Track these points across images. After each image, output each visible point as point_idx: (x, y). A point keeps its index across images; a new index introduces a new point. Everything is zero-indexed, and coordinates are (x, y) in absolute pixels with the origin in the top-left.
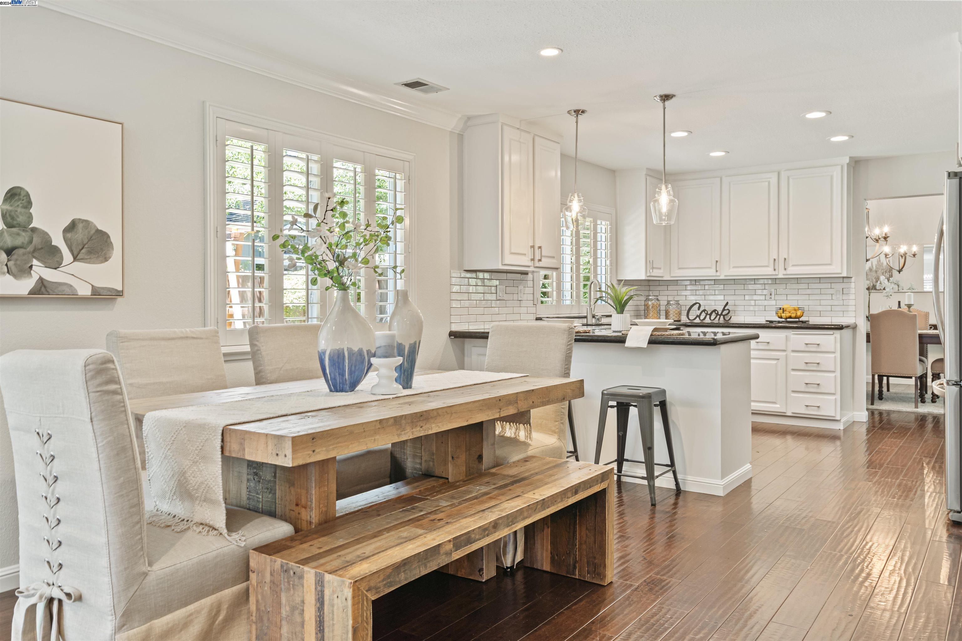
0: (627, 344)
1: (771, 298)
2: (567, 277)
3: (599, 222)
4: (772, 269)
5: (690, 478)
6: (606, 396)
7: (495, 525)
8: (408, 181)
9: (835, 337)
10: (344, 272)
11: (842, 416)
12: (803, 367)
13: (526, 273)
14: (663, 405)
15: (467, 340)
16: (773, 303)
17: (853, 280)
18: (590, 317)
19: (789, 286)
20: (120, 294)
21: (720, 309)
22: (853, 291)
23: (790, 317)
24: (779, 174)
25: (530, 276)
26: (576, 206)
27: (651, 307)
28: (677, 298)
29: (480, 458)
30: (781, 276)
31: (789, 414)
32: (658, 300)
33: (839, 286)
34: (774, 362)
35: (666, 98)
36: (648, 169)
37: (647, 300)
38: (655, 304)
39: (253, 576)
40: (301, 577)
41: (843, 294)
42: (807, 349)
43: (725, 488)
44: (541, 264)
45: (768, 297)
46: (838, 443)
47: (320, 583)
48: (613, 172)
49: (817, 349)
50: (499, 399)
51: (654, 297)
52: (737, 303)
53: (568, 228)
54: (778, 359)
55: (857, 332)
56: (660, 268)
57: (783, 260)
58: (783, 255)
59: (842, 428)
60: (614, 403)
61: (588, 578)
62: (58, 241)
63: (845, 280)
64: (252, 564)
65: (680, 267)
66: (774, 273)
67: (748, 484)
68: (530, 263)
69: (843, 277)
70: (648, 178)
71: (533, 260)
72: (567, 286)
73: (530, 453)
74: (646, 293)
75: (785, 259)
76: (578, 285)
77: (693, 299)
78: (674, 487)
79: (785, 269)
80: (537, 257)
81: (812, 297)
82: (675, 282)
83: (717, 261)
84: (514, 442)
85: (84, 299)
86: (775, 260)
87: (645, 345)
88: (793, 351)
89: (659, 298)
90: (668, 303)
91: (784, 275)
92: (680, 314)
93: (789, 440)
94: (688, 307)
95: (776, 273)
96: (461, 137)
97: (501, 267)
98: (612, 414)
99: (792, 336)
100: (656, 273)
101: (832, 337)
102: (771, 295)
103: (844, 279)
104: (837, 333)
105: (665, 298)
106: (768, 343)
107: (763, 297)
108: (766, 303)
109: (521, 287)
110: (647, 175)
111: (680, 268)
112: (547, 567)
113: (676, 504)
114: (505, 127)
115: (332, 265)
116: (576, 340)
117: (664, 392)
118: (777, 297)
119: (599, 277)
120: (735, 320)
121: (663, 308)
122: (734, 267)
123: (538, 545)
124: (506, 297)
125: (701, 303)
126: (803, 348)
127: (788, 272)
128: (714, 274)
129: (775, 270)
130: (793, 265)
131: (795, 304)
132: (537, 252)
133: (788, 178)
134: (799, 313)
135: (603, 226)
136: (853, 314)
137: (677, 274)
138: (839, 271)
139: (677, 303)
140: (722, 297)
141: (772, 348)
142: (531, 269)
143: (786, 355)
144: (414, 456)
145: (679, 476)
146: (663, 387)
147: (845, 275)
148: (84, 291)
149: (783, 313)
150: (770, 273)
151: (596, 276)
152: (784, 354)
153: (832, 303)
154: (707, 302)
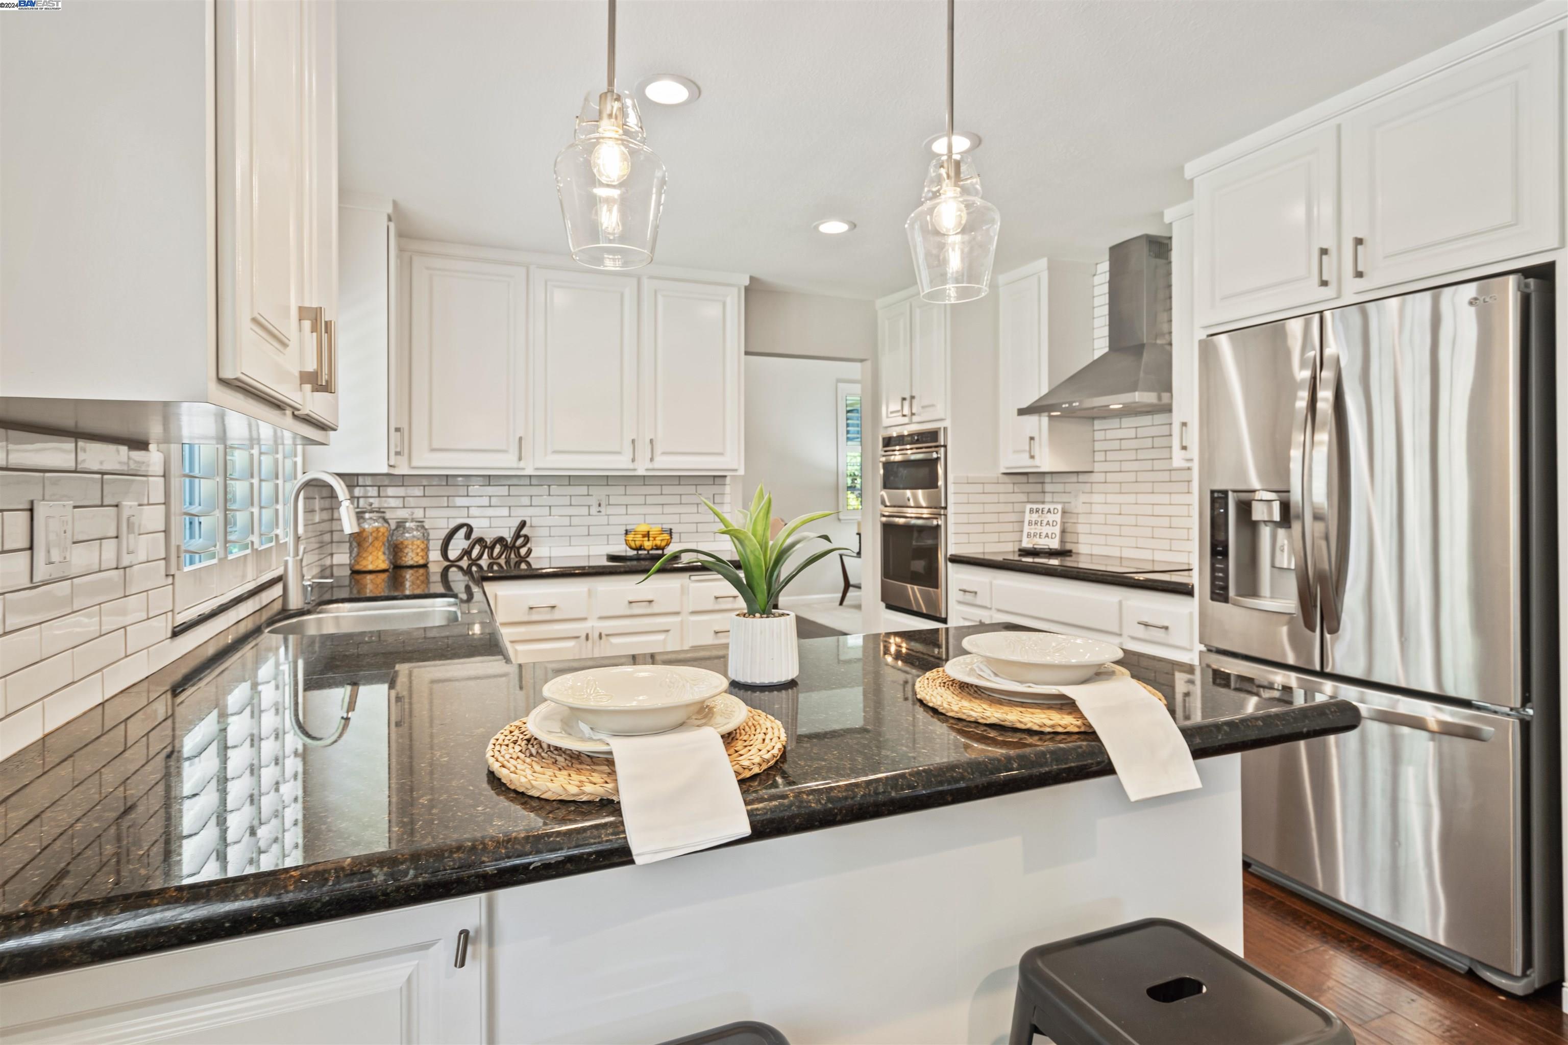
1: (600, 512)
4: (628, 458)
19: (630, 490)
21: (508, 535)
22: (727, 499)
23: (656, 548)
32: (385, 520)
33: (708, 492)
34: (661, 637)
41: (714, 503)
42: (717, 607)
45: (594, 510)
51: (376, 512)
52: (541, 522)
54: (668, 631)
57: (648, 441)
58: (649, 433)
63: (717, 481)
65: (434, 446)
66: (631, 466)
75: (651, 441)
77: (460, 515)
79: (652, 460)
81: (667, 509)
83: (521, 439)
86: (634, 441)
88: (691, 613)
91: (647, 470)
92: (427, 550)
94: (443, 534)
95: (637, 466)
99: (692, 585)
102: (600, 505)
103: (716, 479)
106: (650, 602)
107: (585, 511)
111: (433, 450)
118: (610, 510)
122: (555, 452)
125: (471, 523)
127: (657, 464)
128: (515, 465)
129: (633, 460)
131: (661, 523)
134: (666, 540)
138: (736, 466)
139: (421, 525)
143: (682, 621)
147: (741, 472)
149: (644, 540)
150: (625, 466)
152: (676, 619)
153: (698, 518)
154: (485, 523)
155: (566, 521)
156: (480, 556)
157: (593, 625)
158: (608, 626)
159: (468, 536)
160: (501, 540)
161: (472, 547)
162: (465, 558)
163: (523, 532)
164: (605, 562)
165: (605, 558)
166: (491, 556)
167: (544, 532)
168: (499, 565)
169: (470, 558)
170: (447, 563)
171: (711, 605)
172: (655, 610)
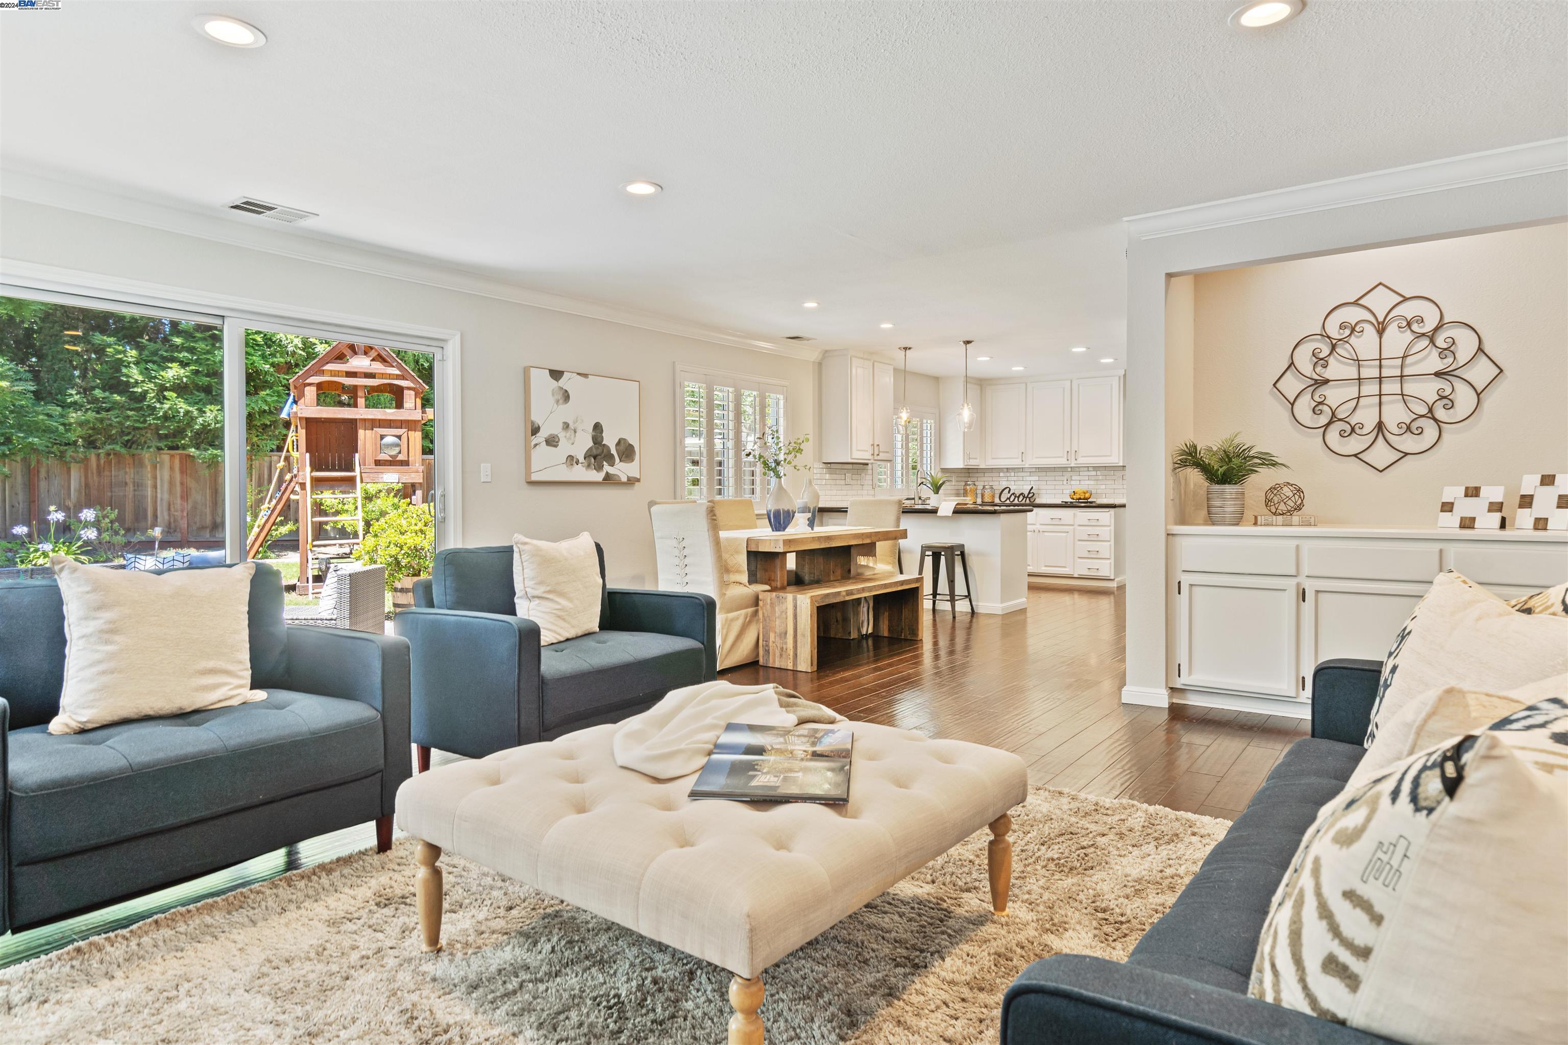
0: (939, 514)
2: (899, 467)
3: (925, 421)
4: (1066, 460)
5: (980, 604)
6: (924, 549)
7: (863, 590)
8: (786, 399)
9: (1111, 514)
10: (780, 468)
11: (1116, 575)
12: (1086, 538)
13: (867, 464)
14: (963, 554)
15: (825, 514)
16: (1069, 487)
18: (917, 499)
19: (1080, 473)
20: (638, 480)
21: (1025, 491)
23: (1081, 499)
24: (1071, 381)
25: (870, 466)
26: (904, 415)
27: (969, 491)
28: (990, 483)
29: (849, 571)
30: (1072, 465)
31: (1076, 576)
32: (975, 485)
33: (1120, 474)
34: (1065, 534)
35: (968, 342)
37: (966, 485)
38: (973, 488)
39: (761, 603)
40: (786, 598)
41: (1118, 479)
42: (1090, 524)
43: (1003, 609)
44: (879, 458)
45: (1065, 482)
46: (1112, 597)
47: (795, 599)
48: (936, 379)
49: (1097, 524)
50: (863, 534)
51: (971, 483)
52: (1041, 487)
53: (899, 432)
54: (1068, 532)
56: (976, 459)
57: (1074, 452)
58: (1075, 448)
59: (1115, 586)
60: (930, 553)
61: (909, 637)
62: (614, 451)
63: (1121, 469)
64: (760, 597)
65: (993, 457)
66: (1067, 463)
67: (1023, 611)
68: (871, 457)
69: (1120, 467)
71: (873, 455)
72: (899, 474)
73: (876, 572)
74: (966, 479)
75: (1076, 451)
76: (907, 473)
77: (1004, 484)
78: (970, 611)
79: (1076, 460)
80: (876, 453)
81: (1099, 482)
82: (991, 470)
83: (1023, 453)
84: (867, 567)
85: (624, 484)
86: (1068, 452)
87: (950, 514)
88: (1080, 525)
89: (976, 483)
90: (984, 487)
91: (1075, 464)
92: (993, 496)
93: (1076, 596)
94: (1000, 491)
95: (1069, 462)
96: (820, 364)
97: (850, 461)
98: (929, 561)
99: (1080, 514)
100: (973, 463)
101: (1109, 514)
102: (1068, 480)
104: (1112, 511)
105: (982, 484)
106: (1060, 519)
107: (1061, 482)
108: (1063, 487)
109: (863, 475)
111: (993, 459)
112: (886, 634)
113: (971, 622)
114: (853, 359)
115: (773, 465)
116: (903, 512)
117: (963, 546)
118: (1070, 483)
119: (925, 466)
120: (1038, 501)
121: (979, 492)
122: (1036, 458)
123: (881, 623)
124: (852, 482)
125: (1011, 488)
126: (1087, 523)
127: (1078, 462)
128: (1021, 464)
129: (1068, 460)
130: (1082, 457)
131: (1085, 488)
132: (876, 448)
133: (1078, 385)
134: (1087, 495)
135: (929, 424)
137: (990, 463)
138: (1117, 462)
139: (991, 488)
140: (1028, 483)
142: (872, 461)
143: (1074, 528)
144: (810, 573)
145: (974, 603)
146: (961, 543)
147: (1121, 464)
148: (624, 479)
149: (1075, 495)
150: (1064, 463)
151: (922, 466)
152: (1072, 527)
153: (1114, 485)
154: (1017, 487)
155: (1053, 486)
156: (1014, 500)
159: (1009, 492)
160: (1021, 493)
161: (1011, 496)
163: (1032, 491)
164: (1060, 503)
166: (1018, 500)
167: (1045, 490)
169: (1010, 501)
172: (1062, 523)
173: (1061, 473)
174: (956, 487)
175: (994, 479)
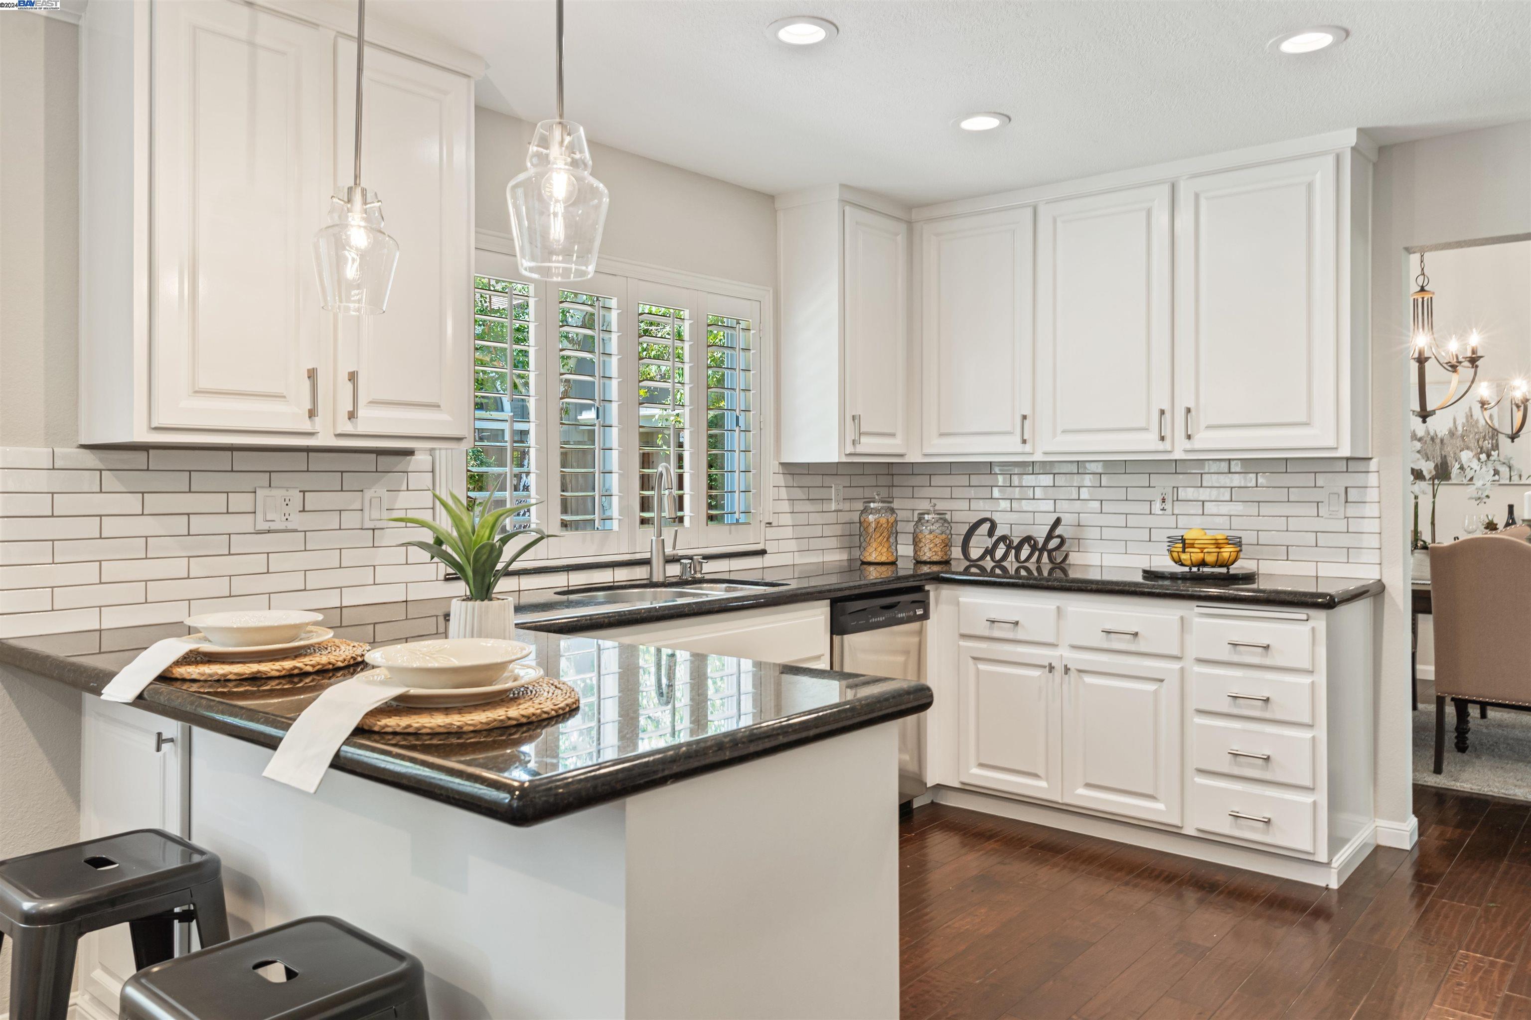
1: (1163, 510)
4: (1156, 436)
9: (1313, 629)
12: (1225, 706)
16: (1171, 521)
17: (1373, 465)
18: (657, 562)
19: (1208, 480)
21: (1040, 534)
22: (1372, 495)
23: (1203, 563)
24: (1173, 188)
27: (871, 530)
28: (941, 506)
30: (1178, 455)
31: (1189, 831)
32: (892, 511)
33: (1336, 482)
34: (1151, 687)
36: (844, 186)
38: (883, 521)
41: (1346, 502)
42: (1236, 658)
45: (1156, 507)
49: (1262, 658)
51: (881, 505)
52: (1085, 522)
54: (1162, 681)
55: (1386, 606)
56: (893, 435)
57: (1183, 412)
58: (1185, 400)
59: (1334, 885)
63: (1353, 466)
65: (942, 431)
66: (1161, 446)
68: (310, 425)
69: (1348, 459)
70: (848, 209)
75: (1188, 410)
77: (982, 508)
79: (1189, 437)
80: (344, 405)
81: (1265, 509)
83: (1025, 417)
86: (1162, 412)
88: (1200, 661)
89: (895, 505)
91: (1186, 451)
92: (947, 545)
94: (964, 527)
95: (1167, 445)
97: (143, 436)
99: (1197, 620)
101: (1305, 628)
102: (1164, 500)
103: (1350, 463)
104: (1319, 618)
105: (919, 507)
106: (1136, 635)
107: (1145, 508)
108: (1150, 521)
109: (377, 492)
110: (844, 202)
111: (942, 435)
118: (1178, 509)
122: (1066, 429)
125: (996, 517)
127: (1197, 444)
128: (1020, 449)
129: (1162, 438)
130: (1209, 427)
132: (344, 388)
133: (1197, 196)
134: (1227, 552)
136: (1374, 557)
138: (1332, 443)
139: (941, 518)
140: (1048, 506)
141: (1143, 649)
143: (1182, 670)
147: (1345, 452)
149: (1184, 552)
150: (1152, 447)
152: (1175, 666)
153: (1318, 525)
154: (1013, 517)
155: (1120, 520)
156: (1005, 557)
157: (1063, 655)
158: (1077, 659)
159: (991, 533)
160: (1028, 539)
161: (995, 545)
162: (988, 558)
163: (1058, 532)
164: (1139, 578)
165: (1141, 574)
166: (1017, 557)
167: (1094, 533)
168: (1027, 569)
169: (993, 559)
170: (968, 563)
171: (1226, 654)
172: (1142, 647)
173: (1143, 480)
174: (844, 517)
175: (957, 493)
